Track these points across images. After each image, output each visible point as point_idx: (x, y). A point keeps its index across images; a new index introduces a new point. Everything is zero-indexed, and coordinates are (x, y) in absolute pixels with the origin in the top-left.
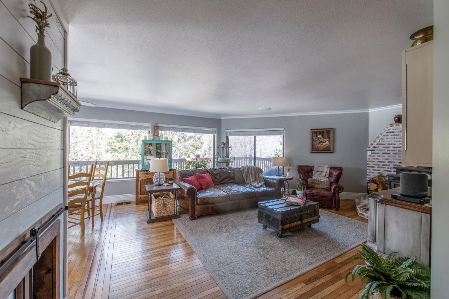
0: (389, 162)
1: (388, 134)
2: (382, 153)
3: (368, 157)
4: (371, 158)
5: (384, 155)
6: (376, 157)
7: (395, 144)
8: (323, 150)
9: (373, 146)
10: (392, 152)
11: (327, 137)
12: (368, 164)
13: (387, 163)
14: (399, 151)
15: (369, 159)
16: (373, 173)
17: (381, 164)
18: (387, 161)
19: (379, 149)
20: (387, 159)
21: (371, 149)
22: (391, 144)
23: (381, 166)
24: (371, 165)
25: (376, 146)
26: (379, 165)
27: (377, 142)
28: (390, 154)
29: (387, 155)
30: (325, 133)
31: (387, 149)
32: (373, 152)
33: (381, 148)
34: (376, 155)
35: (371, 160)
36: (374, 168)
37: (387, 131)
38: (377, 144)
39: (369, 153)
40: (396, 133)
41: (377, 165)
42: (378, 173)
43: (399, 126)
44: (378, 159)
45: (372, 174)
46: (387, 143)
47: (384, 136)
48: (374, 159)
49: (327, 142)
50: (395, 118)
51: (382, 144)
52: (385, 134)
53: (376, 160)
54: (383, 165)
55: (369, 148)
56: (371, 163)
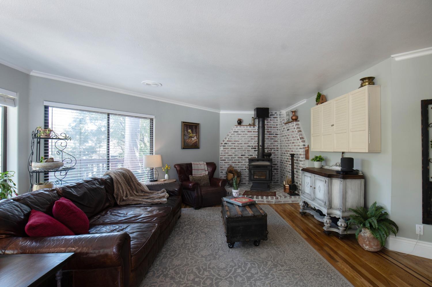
0: (235, 155)
1: (234, 133)
2: (231, 149)
3: (220, 152)
4: (223, 152)
5: (232, 150)
6: (226, 152)
7: (238, 141)
8: (192, 146)
9: (225, 142)
10: (237, 148)
11: (195, 132)
12: (221, 158)
13: (233, 156)
14: (241, 146)
15: (222, 153)
16: (224, 165)
17: (230, 157)
18: (234, 155)
19: (228, 145)
20: (234, 153)
21: (223, 145)
22: (236, 141)
23: (230, 159)
24: (223, 159)
25: (227, 142)
26: (229, 158)
27: (227, 139)
28: (235, 149)
29: (234, 150)
30: (194, 127)
31: (234, 145)
32: (224, 147)
33: (230, 144)
34: (226, 150)
35: (223, 154)
36: (225, 161)
37: (234, 131)
38: (227, 141)
39: (222, 148)
40: (239, 133)
41: (227, 158)
42: (228, 165)
43: (241, 127)
44: (228, 153)
45: (224, 167)
46: (234, 140)
47: (232, 134)
48: (225, 153)
49: (195, 138)
50: (238, 121)
51: (231, 141)
52: (233, 133)
53: (227, 154)
54: (231, 158)
55: (222, 144)
56: (223, 157)
